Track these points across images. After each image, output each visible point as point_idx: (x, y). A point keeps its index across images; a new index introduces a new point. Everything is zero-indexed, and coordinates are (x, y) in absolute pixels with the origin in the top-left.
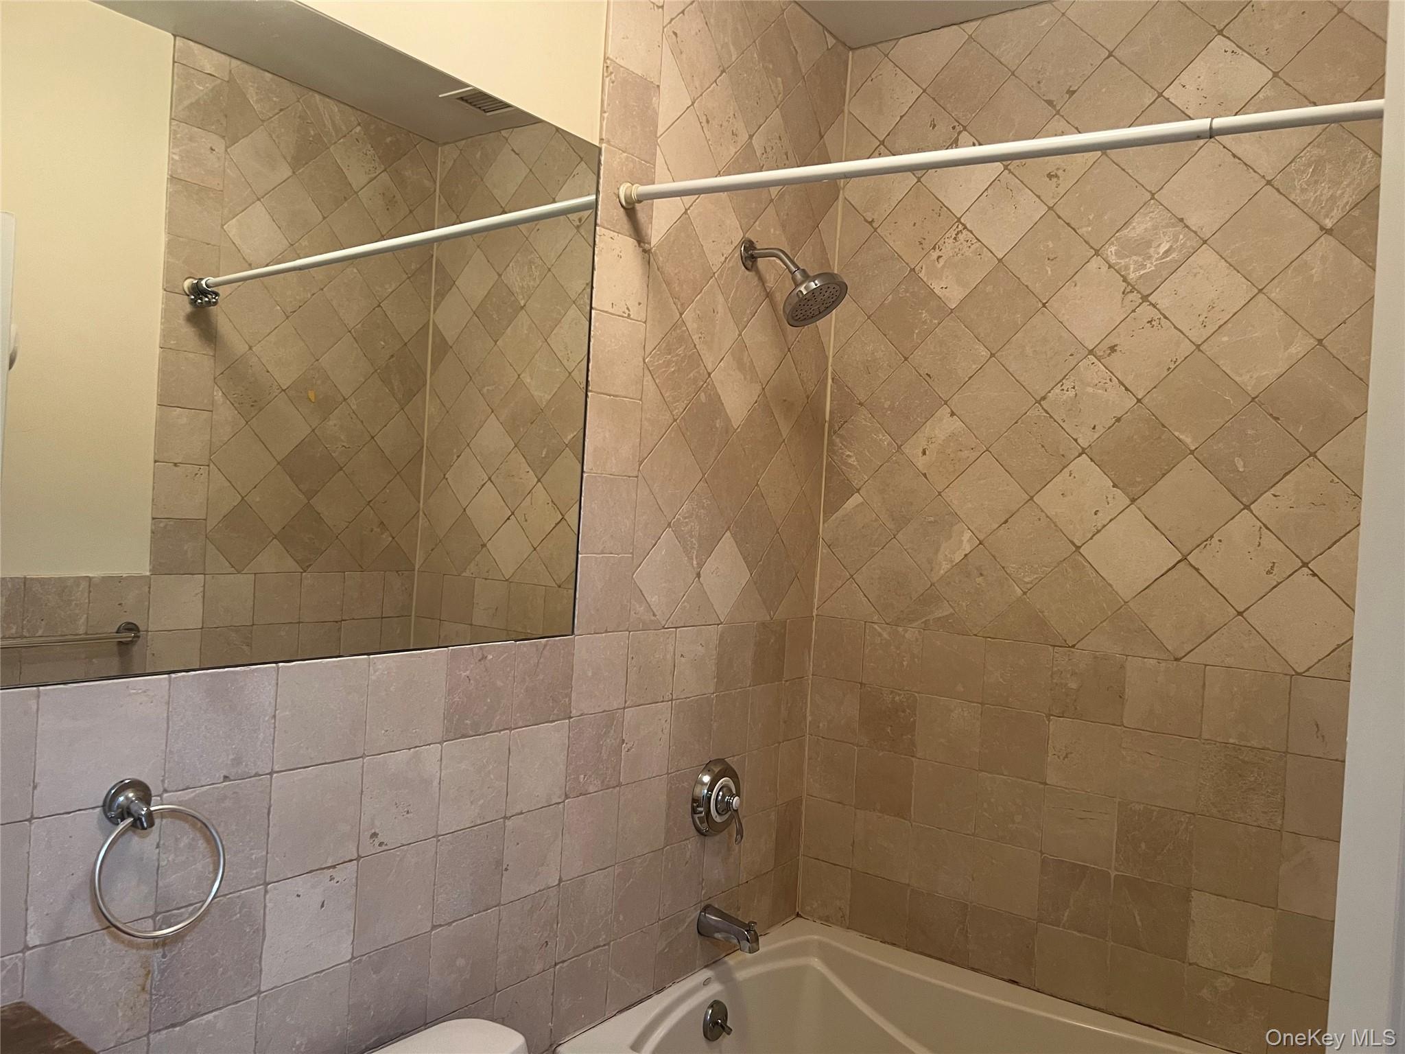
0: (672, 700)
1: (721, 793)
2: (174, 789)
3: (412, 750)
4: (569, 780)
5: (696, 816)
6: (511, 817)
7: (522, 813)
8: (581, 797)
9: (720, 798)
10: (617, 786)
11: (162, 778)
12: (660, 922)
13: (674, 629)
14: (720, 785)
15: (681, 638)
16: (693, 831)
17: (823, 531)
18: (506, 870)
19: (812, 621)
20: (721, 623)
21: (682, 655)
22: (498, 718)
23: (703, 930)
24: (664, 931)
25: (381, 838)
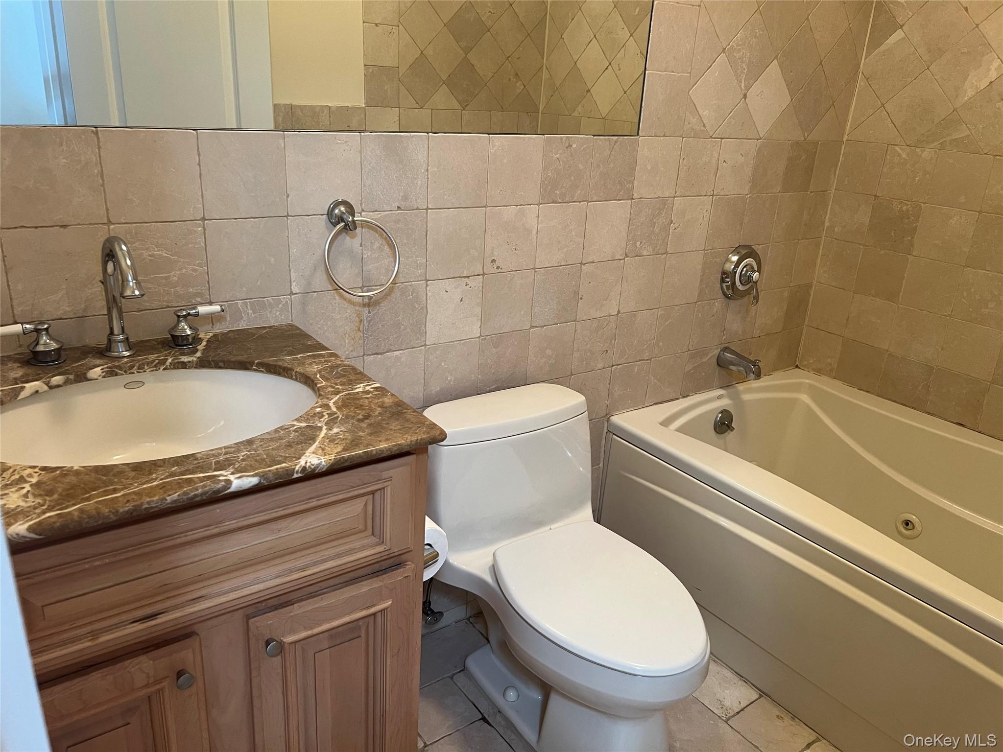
0: (713, 195)
1: (745, 269)
2: (368, 210)
3: (519, 207)
4: (629, 245)
5: (724, 285)
6: (585, 264)
7: (593, 262)
8: (636, 258)
9: (743, 272)
10: (665, 253)
11: (360, 202)
12: (689, 352)
13: (720, 140)
14: (745, 263)
15: (724, 147)
16: (721, 294)
17: (864, 65)
18: (581, 298)
19: (842, 145)
20: (761, 139)
21: (724, 161)
22: (579, 192)
23: (721, 363)
24: (692, 358)
25: (497, 264)
